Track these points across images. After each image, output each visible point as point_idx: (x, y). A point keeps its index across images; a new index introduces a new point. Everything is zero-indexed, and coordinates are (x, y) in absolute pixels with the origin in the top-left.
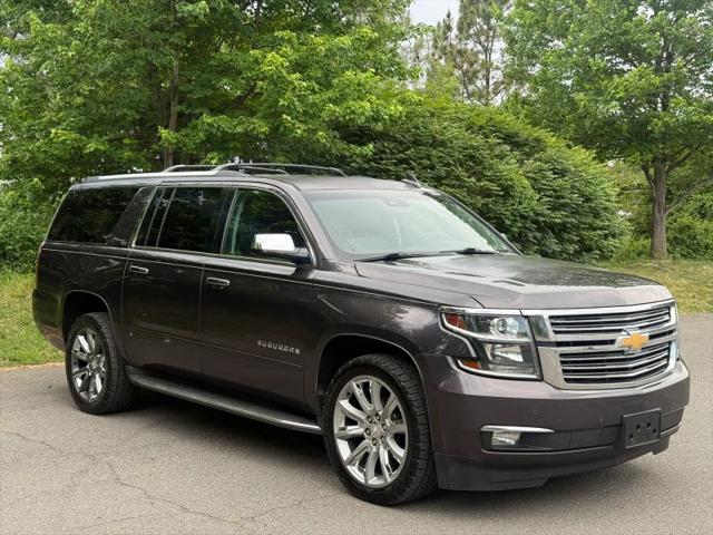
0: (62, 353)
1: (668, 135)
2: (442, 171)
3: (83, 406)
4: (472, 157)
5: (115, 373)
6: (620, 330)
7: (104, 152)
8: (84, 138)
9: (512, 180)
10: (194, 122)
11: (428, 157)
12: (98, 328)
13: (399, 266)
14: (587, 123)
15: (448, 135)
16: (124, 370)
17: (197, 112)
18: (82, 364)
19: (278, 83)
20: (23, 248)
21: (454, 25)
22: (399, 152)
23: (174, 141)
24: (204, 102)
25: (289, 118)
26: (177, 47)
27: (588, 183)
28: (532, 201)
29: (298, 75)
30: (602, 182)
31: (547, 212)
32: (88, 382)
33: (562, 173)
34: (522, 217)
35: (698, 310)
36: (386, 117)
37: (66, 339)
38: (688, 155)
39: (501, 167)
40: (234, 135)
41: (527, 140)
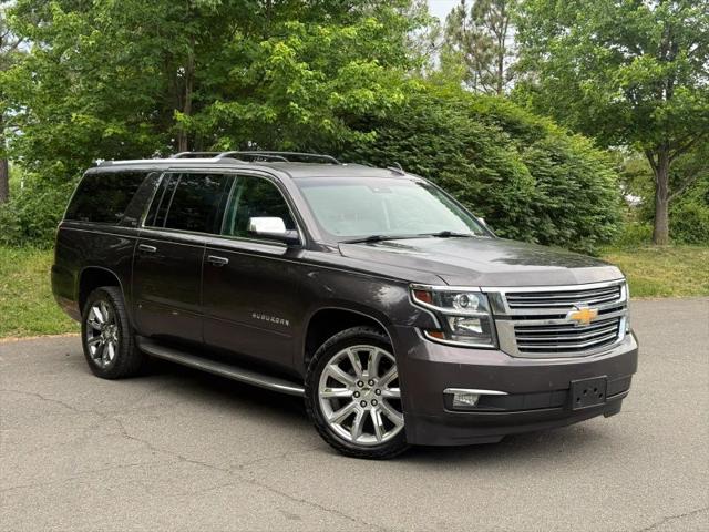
0: (79, 324)
1: (670, 122)
2: (443, 157)
3: (97, 371)
4: (472, 144)
5: (126, 342)
6: (571, 306)
7: (122, 135)
8: (103, 123)
9: (510, 166)
10: (207, 107)
11: (430, 144)
12: (111, 301)
13: (379, 248)
14: (592, 110)
15: (450, 122)
16: (134, 339)
17: (210, 98)
18: (96, 333)
19: (286, 72)
20: (45, 226)
21: (469, 12)
22: (403, 139)
23: (189, 124)
24: (216, 89)
25: (296, 106)
26: (192, 37)
27: (586, 170)
28: (529, 187)
29: (305, 64)
30: (601, 169)
31: (545, 198)
32: (102, 350)
33: (560, 160)
34: (520, 202)
35: (692, 294)
36: (389, 105)
37: (81, 310)
38: (692, 143)
39: (501, 154)
40: (244, 121)
41: (528, 127)
